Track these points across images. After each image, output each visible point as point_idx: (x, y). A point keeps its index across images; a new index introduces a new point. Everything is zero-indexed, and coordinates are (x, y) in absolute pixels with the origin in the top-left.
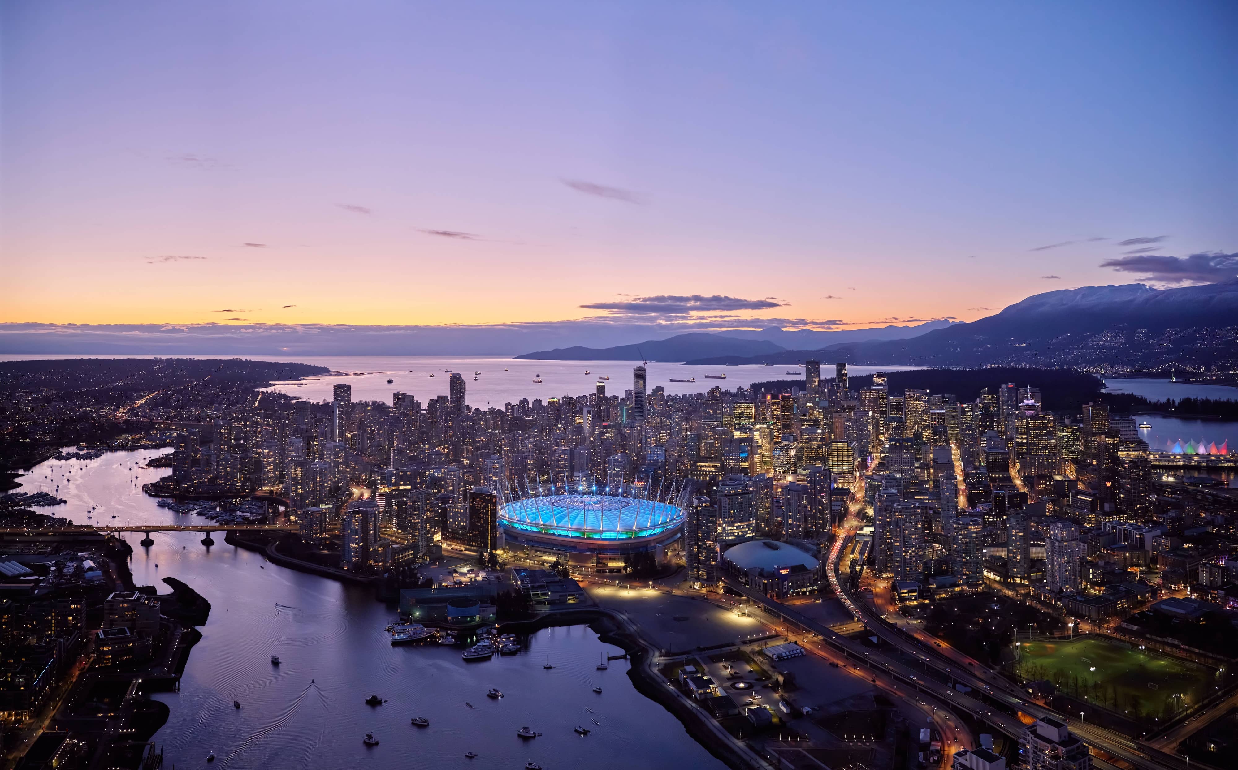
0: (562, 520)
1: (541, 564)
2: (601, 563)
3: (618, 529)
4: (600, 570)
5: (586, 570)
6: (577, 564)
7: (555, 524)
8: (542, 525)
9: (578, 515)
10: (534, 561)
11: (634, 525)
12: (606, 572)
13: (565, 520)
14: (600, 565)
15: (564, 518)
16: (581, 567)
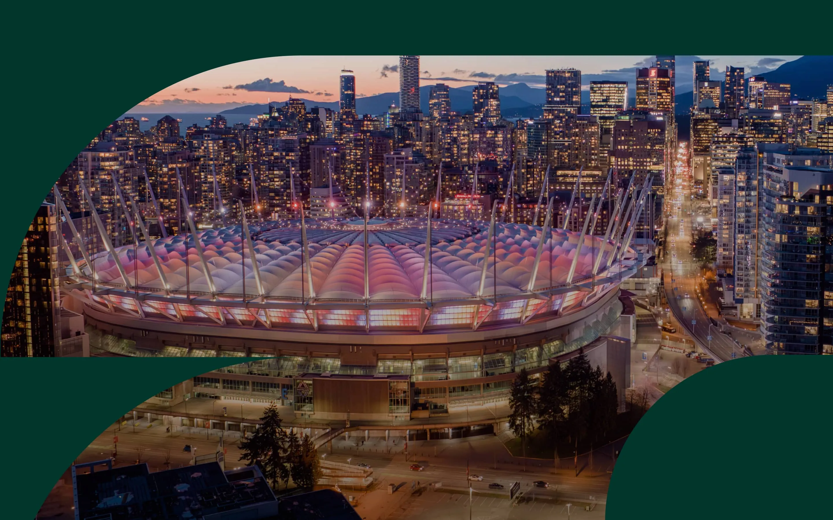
0: (283, 277)
1: (215, 426)
2: (424, 407)
3: (480, 293)
4: (425, 432)
5: (375, 433)
6: (341, 416)
7: (262, 291)
8: (214, 295)
9: (338, 257)
10: (191, 417)
11: (527, 281)
12: (445, 436)
13: (297, 273)
14: (424, 414)
15: (291, 271)
16: (356, 425)
